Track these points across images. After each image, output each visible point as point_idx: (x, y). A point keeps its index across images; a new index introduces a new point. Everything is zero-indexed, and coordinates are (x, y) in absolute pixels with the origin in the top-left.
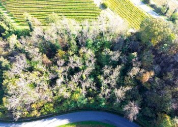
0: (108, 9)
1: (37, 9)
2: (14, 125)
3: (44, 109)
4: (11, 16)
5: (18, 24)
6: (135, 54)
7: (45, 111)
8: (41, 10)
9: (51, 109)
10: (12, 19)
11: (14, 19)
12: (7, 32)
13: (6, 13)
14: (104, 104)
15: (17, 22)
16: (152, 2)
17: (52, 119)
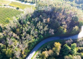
0: (19, 9)
6: (41, 16)
7: (27, 53)
16: (28, 1)
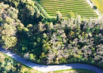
1: (59, 7)
2: (44, 66)
3: (61, 60)
4: (46, 10)
5: (49, 15)
7: (62, 61)
8: (61, 8)
9: (65, 61)
10: (46, 12)
11: (47, 12)
12: (44, 19)
13: (43, 8)
14: (93, 62)
15: (48, 14)
17: (63, 65)
